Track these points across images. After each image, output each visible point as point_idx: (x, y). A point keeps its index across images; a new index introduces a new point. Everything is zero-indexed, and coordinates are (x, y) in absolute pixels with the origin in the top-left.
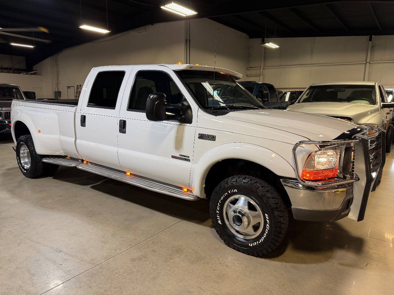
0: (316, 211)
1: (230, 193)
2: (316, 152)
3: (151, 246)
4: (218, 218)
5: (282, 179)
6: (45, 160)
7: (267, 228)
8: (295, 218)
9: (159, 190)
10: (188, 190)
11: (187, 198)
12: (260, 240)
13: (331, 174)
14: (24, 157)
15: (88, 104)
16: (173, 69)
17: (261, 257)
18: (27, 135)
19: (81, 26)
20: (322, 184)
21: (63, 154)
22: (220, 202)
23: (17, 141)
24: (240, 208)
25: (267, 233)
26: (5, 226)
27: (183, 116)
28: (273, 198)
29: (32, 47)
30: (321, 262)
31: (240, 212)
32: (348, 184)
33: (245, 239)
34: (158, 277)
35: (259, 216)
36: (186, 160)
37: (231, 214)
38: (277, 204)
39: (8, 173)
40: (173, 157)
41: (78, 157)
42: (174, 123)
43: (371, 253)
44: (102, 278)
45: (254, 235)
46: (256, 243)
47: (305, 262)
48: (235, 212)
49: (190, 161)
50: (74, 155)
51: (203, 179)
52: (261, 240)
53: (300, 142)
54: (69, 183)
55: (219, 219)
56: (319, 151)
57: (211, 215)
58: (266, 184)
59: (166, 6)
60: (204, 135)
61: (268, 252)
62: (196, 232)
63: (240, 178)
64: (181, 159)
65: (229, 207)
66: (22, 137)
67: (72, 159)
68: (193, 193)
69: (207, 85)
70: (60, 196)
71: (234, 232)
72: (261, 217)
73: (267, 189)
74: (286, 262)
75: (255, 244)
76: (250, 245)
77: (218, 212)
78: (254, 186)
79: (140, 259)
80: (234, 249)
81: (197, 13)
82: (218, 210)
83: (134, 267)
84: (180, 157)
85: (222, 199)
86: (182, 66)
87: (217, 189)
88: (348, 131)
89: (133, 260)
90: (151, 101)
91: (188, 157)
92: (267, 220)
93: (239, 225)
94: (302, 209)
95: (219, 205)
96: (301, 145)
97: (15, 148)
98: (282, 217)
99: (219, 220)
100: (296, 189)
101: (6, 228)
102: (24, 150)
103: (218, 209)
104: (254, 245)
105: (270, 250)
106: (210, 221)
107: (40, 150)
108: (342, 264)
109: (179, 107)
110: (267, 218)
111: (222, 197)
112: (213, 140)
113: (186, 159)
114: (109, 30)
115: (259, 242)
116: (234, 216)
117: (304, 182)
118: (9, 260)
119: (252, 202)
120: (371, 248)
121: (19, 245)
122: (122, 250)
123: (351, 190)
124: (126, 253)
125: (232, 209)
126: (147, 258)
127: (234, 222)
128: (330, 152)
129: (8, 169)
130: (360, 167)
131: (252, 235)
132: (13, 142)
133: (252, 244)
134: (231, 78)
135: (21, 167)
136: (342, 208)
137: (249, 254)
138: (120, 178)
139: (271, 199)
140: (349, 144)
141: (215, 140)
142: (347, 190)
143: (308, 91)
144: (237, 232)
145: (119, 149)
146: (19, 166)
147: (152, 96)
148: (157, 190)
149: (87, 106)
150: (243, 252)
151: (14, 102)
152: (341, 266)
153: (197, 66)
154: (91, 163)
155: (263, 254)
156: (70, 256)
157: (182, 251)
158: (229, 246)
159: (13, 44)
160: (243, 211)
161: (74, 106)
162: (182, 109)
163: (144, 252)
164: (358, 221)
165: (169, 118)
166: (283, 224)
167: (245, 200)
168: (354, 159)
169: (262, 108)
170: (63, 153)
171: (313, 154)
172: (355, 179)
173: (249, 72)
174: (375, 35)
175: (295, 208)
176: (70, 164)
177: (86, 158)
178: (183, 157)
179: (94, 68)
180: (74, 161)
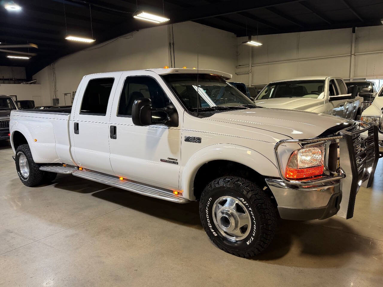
2: (299, 150)
5: (266, 178)
6: (42, 168)
8: (281, 217)
9: (150, 194)
10: (178, 193)
11: (177, 201)
13: (317, 172)
14: (23, 166)
15: (81, 112)
16: (160, 74)
18: (25, 145)
19: (66, 37)
24: (227, 209)
27: (169, 120)
29: (28, 58)
31: (227, 214)
32: (335, 181)
36: (174, 163)
37: (220, 215)
40: (162, 160)
41: (75, 165)
42: (161, 126)
45: (243, 236)
48: (223, 213)
49: (178, 164)
50: (70, 162)
51: (191, 182)
53: (280, 141)
56: (302, 149)
59: (138, 15)
64: (170, 162)
66: (20, 147)
68: (183, 196)
81: (169, 20)
84: (169, 160)
90: (136, 107)
91: (176, 160)
94: (288, 209)
96: (282, 144)
97: (14, 158)
100: (281, 189)
102: (23, 159)
107: (37, 159)
109: (165, 111)
113: (173, 162)
114: (94, 39)
116: (221, 218)
117: (288, 181)
123: (339, 187)
125: (220, 210)
130: (346, 163)
134: (221, 78)
135: (21, 176)
137: (239, 256)
138: (113, 183)
140: (335, 140)
141: (200, 142)
142: (334, 187)
145: (111, 154)
147: (136, 102)
148: (149, 194)
149: (80, 114)
151: (13, 113)
153: (185, 69)
154: (87, 170)
159: (8, 57)
160: (229, 211)
161: (68, 114)
162: (168, 113)
164: (347, 218)
165: (155, 122)
170: (60, 161)
171: (296, 152)
172: (340, 176)
173: (238, 71)
174: (358, 27)
175: (281, 207)
176: (66, 172)
177: (82, 165)
178: (172, 160)
179: (85, 76)
180: (69, 168)
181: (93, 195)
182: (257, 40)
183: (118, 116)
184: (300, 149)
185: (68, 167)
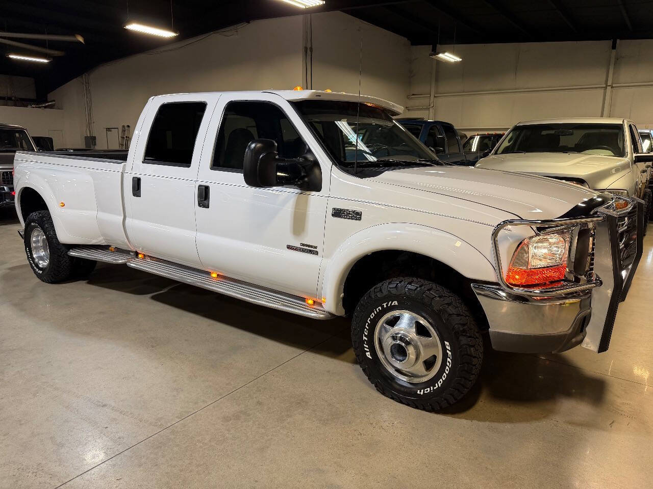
0: (530, 337)
1: (385, 306)
2: (531, 238)
3: (255, 396)
4: (366, 349)
5: (473, 283)
6: (73, 253)
7: (448, 364)
8: (494, 347)
9: (268, 302)
10: (314, 302)
11: (313, 315)
12: (436, 384)
13: (556, 275)
14: (37, 248)
15: (145, 159)
16: (288, 99)
17: (437, 412)
18: (43, 211)
19: (127, 25)
20: (541, 292)
21: (103, 243)
22: (369, 322)
23: (25, 221)
24: (402, 332)
25: (447, 372)
26: (9, 364)
27: (306, 179)
28: (458, 315)
29: (46, 61)
30: (537, 419)
31: (401, 339)
32: (583, 291)
33: (411, 384)
34: (268, 447)
35: (434, 345)
36: (311, 252)
37: (388, 342)
38: (464, 325)
39: (11, 276)
40: (289, 247)
41: (130, 248)
42: (292, 190)
43: (618, 405)
44: (176, 449)
45: (427, 375)
46: (429, 389)
47: (509, 420)
48: (394, 338)
49: (317, 254)
50: (123, 245)
51: (340, 284)
52: (438, 385)
53: (503, 222)
54: (114, 291)
55: (368, 350)
56: (536, 236)
57: (353, 343)
58: (446, 292)
60: (341, 210)
61: (450, 404)
62: (329, 372)
63: (403, 283)
64: (303, 251)
65: (383, 329)
66: (34, 215)
67: (120, 251)
68: (323, 307)
69: (343, 125)
70: (101, 313)
71: (392, 371)
72: (437, 346)
73: (447, 300)
74: (479, 421)
75: (427, 391)
76: (418, 392)
77: (366, 339)
78: (426, 295)
79: (237, 417)
80: (392, 398)
81: (324, 2)
82: (365, 336)
83: (228, 430)
84: (302, 247)
85: (372, 318)
86: (302, 94)
87: (364, 299)
88: (583, 203)
89: (226, 419)
90: (252, 154)
91: (316, 247)
92: (448, 351)
93: (401, 361)
94: (506, 334)
95: (368, 328)
96: (505, 227)
97: (22, 233)
98: (473, 346)
99: (367, 352)
100: (497, 301)
101: (12, 367)
102: (38, 236)
103: (367, 334)
104: (425, 392)
105: (452, 401)
106: (351, 353)
107: (64, 236)
108: (571, 423)
109: (299, 163)
110: (448, 348)
111: (373, 314)
112: (356, 220)
113: (311, 250)
114: (175, 32)
115: (435, 388)
116: (392, 346)
117: (512, 289)
118: (20, 421)
119: (423, 322)
120: (617, 395)
121: (35, 395)
122: (206, 402)
123: (588, 301)
124: (214, 407)
125: (389, 334)
126: (249, 415)
127: (393, 355)
128: (554, 238)
129: (11, 269)
130: (603, 262)
131: (422, 376)
132: (19, 222)
133: (422, 391)
134: (385, 113)
135: (34, 264)
136: (572, 332)
137: (417, 408)
138: (201, 282)
139: (455, 317)
140: (586, 224)
141: (360, 219)
142: (581, 301)
143: (511, 135)
144: (398, 371)
145: (198, 234)
146: (30, 262)
147: (253, 146)
148: (264, 303)
149: (143, 162)
150: (408, 405)
151: (19, 155)
152: (570, 427)
153: (329, 93)
154: (152, 258)
155: (441, 408)
156: (121, 413)
157: (307, 403)
158: (383, 394)
159: (12, 56)
160: (407, 336)
161: (121, 161)
162: (304, 167)
163: (243, 406)
164: (599, 352)
165: (281, 182)
166: (475, 357)
167: (411, 319)
168: (593, 249)
169: (438, 164)
170: (104, 241)
171: (526, 241)
172: (594, 283)
173: (411, 103)
174: (621, 39)
175: (496, 332)
176: (116, 260)
177: (142, 249)
178: (307, 248)
179: (153, 97)
180: (121, 254)
181: (153, 298)
182: (454, 52)
183: (212, 169)
184: (533, 237)
185: (119, 253)
